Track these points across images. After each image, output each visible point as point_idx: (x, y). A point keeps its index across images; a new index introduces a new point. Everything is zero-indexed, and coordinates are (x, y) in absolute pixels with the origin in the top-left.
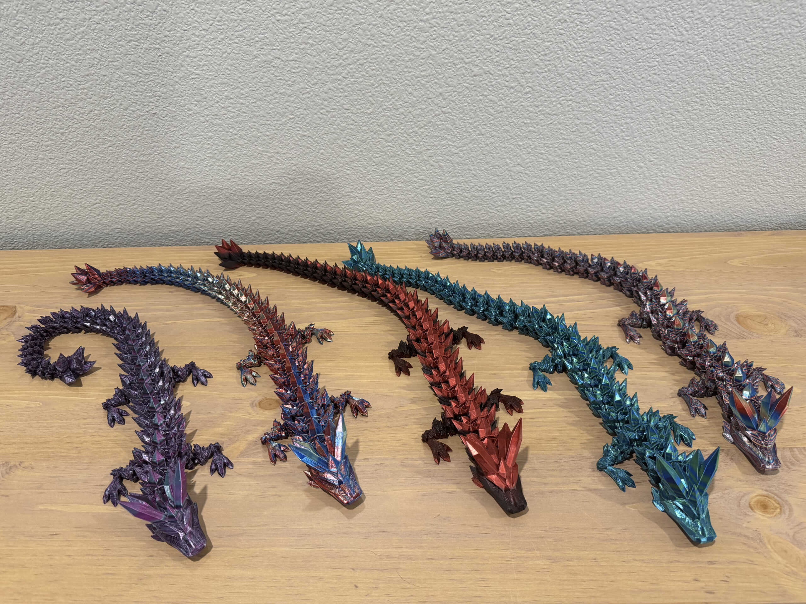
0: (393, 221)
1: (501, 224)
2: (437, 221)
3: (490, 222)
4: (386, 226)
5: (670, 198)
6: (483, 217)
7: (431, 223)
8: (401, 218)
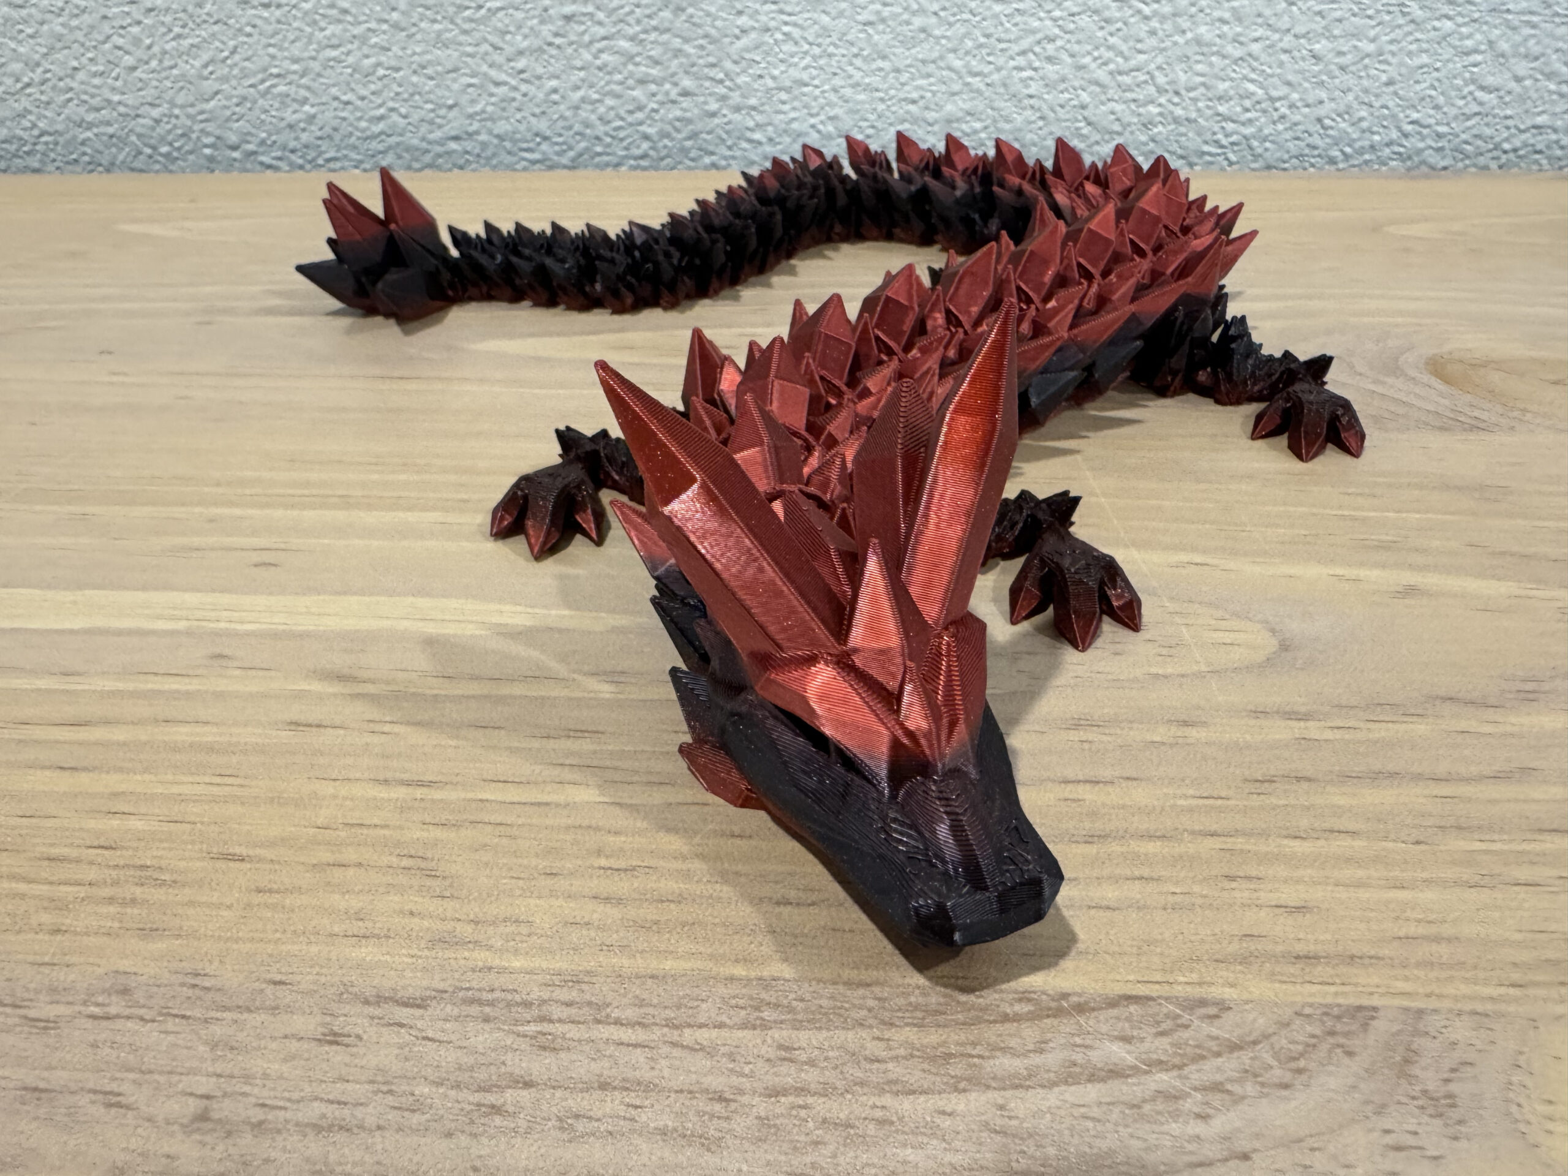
0: (155, 113)
1: (546, 138)
2: (311, 119)
3: (502, 127)
4: (140, 136)
5: (1153, 33)
6: (473, 102)
7: (291, 126)
8: (180, 99)
